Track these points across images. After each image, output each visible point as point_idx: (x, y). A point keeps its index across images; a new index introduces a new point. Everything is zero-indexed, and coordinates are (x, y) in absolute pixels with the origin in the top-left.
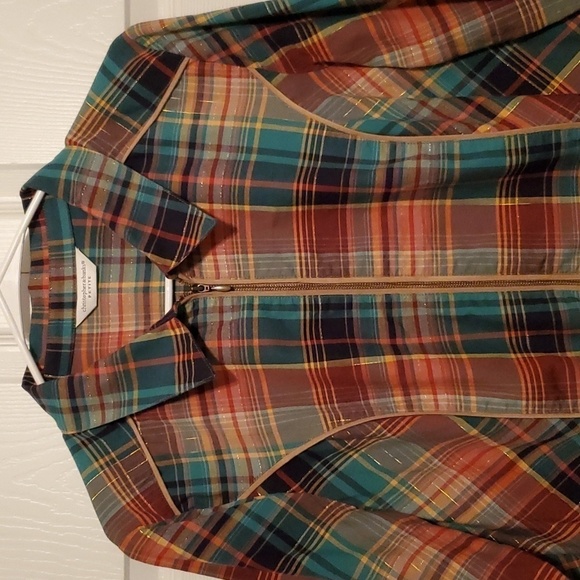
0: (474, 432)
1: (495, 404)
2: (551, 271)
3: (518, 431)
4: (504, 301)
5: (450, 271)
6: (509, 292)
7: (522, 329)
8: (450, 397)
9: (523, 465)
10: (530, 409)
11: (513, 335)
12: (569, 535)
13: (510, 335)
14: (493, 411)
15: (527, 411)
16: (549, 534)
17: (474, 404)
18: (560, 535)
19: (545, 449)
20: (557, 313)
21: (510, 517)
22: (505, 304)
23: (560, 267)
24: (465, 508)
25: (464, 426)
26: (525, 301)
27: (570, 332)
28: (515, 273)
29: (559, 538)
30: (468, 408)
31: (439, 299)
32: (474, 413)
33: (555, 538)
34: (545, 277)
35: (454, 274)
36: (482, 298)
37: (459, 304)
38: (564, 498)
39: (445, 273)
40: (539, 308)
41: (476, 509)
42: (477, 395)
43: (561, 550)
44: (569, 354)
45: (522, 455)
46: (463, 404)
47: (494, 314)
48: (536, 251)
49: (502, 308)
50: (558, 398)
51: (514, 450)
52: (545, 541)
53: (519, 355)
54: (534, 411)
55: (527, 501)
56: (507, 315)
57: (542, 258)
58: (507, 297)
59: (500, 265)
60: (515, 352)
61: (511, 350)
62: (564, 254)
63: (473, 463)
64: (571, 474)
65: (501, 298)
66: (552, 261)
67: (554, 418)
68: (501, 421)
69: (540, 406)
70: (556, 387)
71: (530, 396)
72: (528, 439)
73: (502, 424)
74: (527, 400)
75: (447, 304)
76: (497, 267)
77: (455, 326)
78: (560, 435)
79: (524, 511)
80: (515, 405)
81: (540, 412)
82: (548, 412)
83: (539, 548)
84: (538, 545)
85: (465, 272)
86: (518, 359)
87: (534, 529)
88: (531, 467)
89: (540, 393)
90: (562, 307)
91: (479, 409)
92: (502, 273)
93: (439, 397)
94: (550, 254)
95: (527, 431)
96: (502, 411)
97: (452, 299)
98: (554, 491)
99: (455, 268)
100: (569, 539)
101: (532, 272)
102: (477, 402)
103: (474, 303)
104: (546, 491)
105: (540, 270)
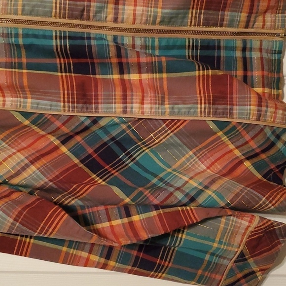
0: (27, 122)
1: (43, 105)
2: (88, 19)
3: (58, 123)
4: (56, 36)
5: (20, 12)
6: (60, 31)
7: (68, 57)
8: (14, 99)
9: (64, 149)
10: (67, 109)
11: (62, 62)
12: (84, 193)
13: (60, 61)
14: (42, 109)
15: (65, 110)
16: (72, 192)
17: (29, 104)
18: (78, 192)
19: (78, 138)
20: (90, 46)
21: (47, 180)
22: (56, 39)
23: (95, 16)
24: (18, 174)
25: (20, 118)
26: (70, 38)
27: (98, 61)
28: (64, 17)
29: (78, 194)
30: (25, 107)
31: (11, 31)
32: (29, 110)
33: (75, 194)
34: (85, 22)
35: (22, 14)
36: (41, 33)
37: (26, 36)
38: (87, 170)
39: (16, 13)
40: (78, 42)
41: (25, 175)
42: (32, 98)
43: (80, 203)
44: (97, 76)
45: (63, 142)
46: (22, 104)
47: (48, 44)
48: (78, 3)
49: (54, 41)
50: (85, 103)
51: (57, 138)
52: (70, 197)
53: (64, 74)
54: (69, 111)
55: (61, 171)
56: (57, 46)
57: (82, 8)
58: (58, 34)
59: (54, 10)
60: (61, 72)
61: (59, 71)
62: (97, 7)
63: (29, 146)
64: (95, 156)
65: (54, 34)
66: (89, 11)
67: (83, 116)
68: (46, 116)
69: (73, 107)
70: (84, 95)
71: (66, 100)
72: (66, 130)
73: (46, 118)
74: (64, 102)
75: (17, 36)
76: (51, 12)
77: (23, 53)
78: (87, 128)
79: (57, 177)
80: (56, 106)
81: (73, 111)
82: (78, 112)
83: (66, 202)
84: (66, 200)
85: (30, 13)
86: (62, 76)
87: (62, 189)
88: (69, 150)
89: (73, 98)
90: (93, 42)
91: (32, 107)
92: (55, 16)
93: (7, 99)
94: (87, 6)
95: (64, 124)
96: (48, 110)
97: (20, 32)
98: (81, 165)
99: (23, 10)
100: (84, 195)
101: (76, 18)
102: (31, 103)
103: (36, 36)
104: (76, 165)
105: (81, 17)
